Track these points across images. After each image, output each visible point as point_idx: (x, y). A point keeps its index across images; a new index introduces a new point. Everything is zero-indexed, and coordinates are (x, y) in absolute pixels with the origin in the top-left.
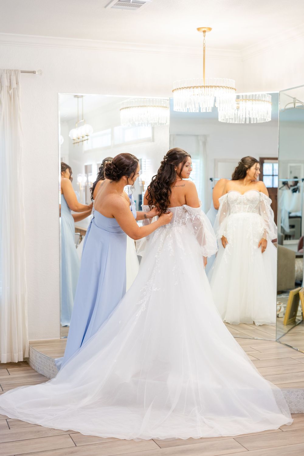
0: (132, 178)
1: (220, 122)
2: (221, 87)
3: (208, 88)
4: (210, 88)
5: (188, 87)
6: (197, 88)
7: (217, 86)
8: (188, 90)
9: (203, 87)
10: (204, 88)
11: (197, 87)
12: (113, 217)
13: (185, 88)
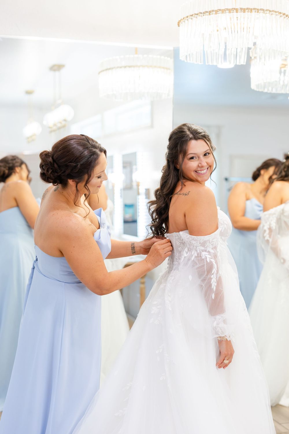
0: (86, 185)
1: (253, 90)
2: (267, 10)
3: (244, 12)
4: (246, 13)
5: (207, 12)
6: (222, 13)
7: (261, 9)
8: (206, 17)
9: (235, 11)
10: (237, 12)
11: (223, 11)
12: (61, 254)
13: (201, 13)
